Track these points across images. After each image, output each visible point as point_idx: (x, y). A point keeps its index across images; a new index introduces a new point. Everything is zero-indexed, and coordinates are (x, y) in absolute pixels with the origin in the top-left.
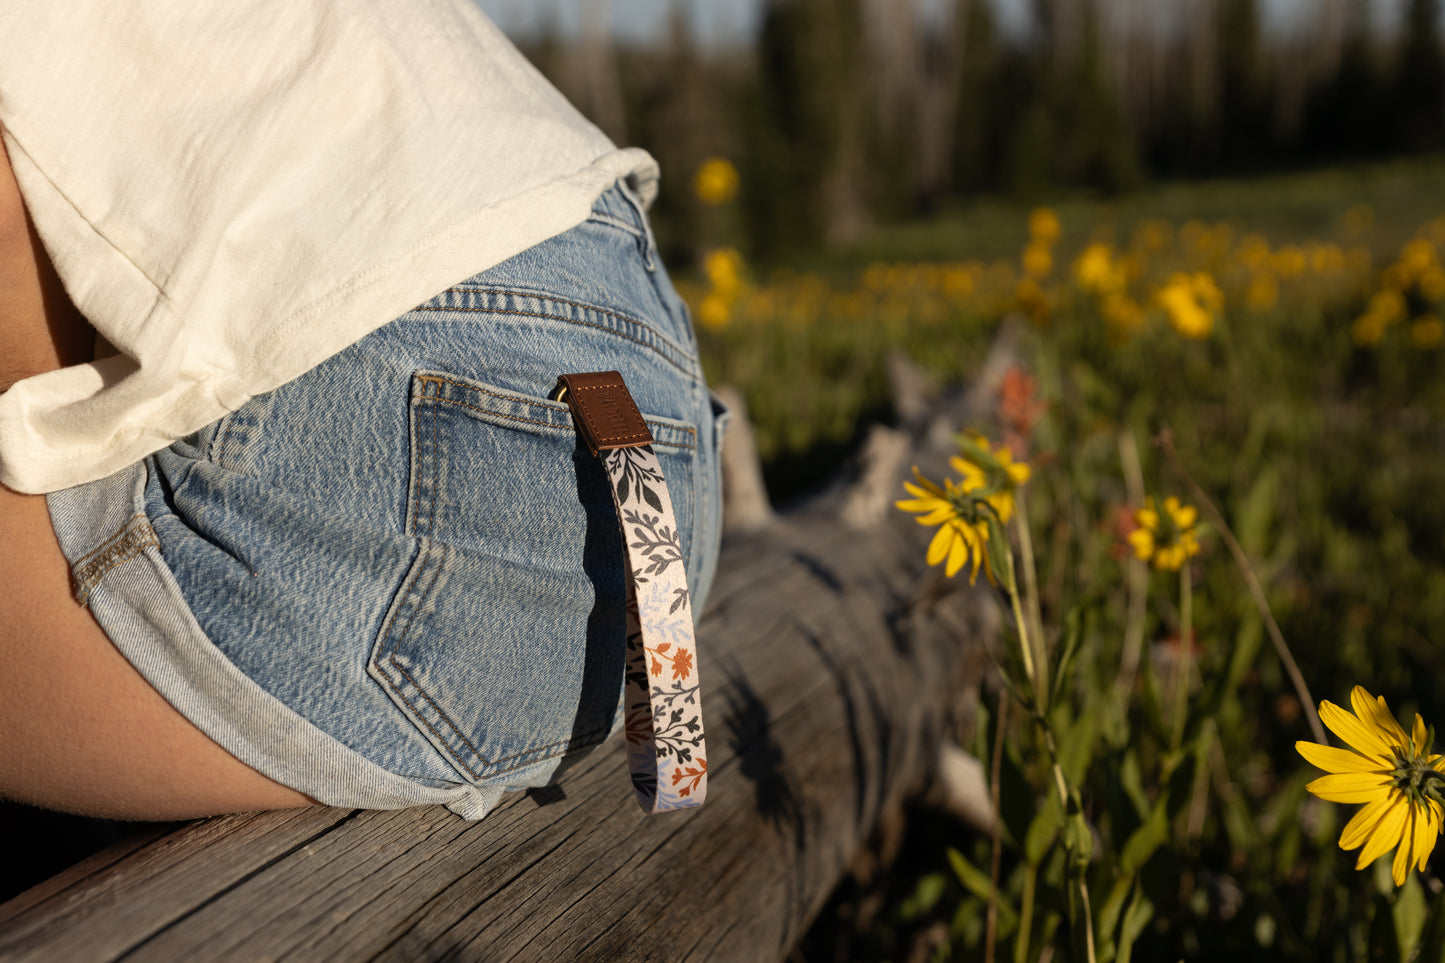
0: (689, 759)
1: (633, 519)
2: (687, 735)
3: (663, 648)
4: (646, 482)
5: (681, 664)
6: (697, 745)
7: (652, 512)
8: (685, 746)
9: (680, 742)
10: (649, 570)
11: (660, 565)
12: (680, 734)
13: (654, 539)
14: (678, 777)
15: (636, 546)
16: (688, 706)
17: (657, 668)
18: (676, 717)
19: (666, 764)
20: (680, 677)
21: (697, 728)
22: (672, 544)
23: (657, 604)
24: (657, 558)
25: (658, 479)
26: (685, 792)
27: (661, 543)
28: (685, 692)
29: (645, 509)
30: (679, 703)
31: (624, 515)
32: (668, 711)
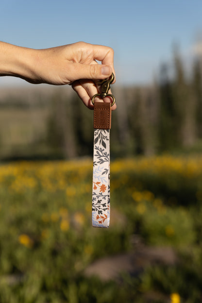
0: (102, 214)
1: (97, 148)
2: (102, 207)
3: (98, 183)
4: (104, 140)
5: (103, 188)
6: (105, 210)
7: (103, 148)
8: (100, 210)
9: (99, 209)
10: (98, 162)
11: (102, 162)
12: (100, 206)
13: (101, 155)
14: (98, 218)
15: (96, 155)
16: (103, 200)
17: (95, 188)
18: (99, 202)
19: (95, 213)
20: (102, 192)
21: (106, 206)
22: (107, 157)
23: (98, 171)
24: (101, 160)
25: (107, 139)
26: (100, 222)
27: (103, 156)
28: (103, 196)
29: (101, 146)
30: (101, 198)
31: (95, 147)
32: (97, 200)
